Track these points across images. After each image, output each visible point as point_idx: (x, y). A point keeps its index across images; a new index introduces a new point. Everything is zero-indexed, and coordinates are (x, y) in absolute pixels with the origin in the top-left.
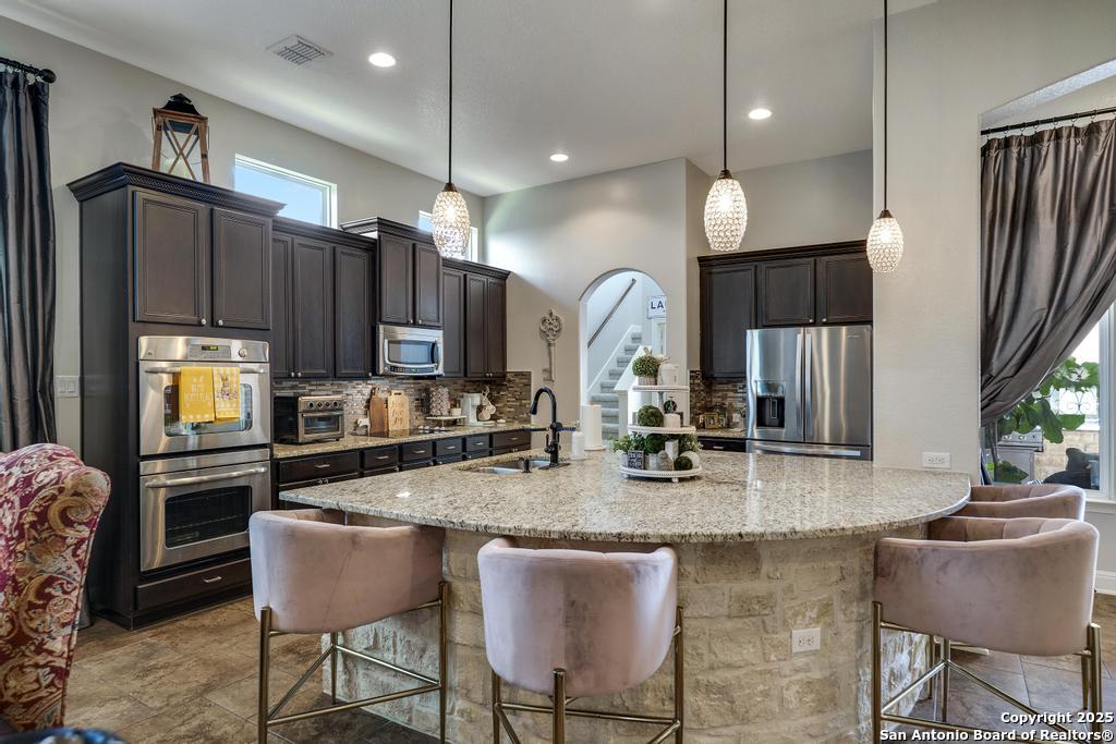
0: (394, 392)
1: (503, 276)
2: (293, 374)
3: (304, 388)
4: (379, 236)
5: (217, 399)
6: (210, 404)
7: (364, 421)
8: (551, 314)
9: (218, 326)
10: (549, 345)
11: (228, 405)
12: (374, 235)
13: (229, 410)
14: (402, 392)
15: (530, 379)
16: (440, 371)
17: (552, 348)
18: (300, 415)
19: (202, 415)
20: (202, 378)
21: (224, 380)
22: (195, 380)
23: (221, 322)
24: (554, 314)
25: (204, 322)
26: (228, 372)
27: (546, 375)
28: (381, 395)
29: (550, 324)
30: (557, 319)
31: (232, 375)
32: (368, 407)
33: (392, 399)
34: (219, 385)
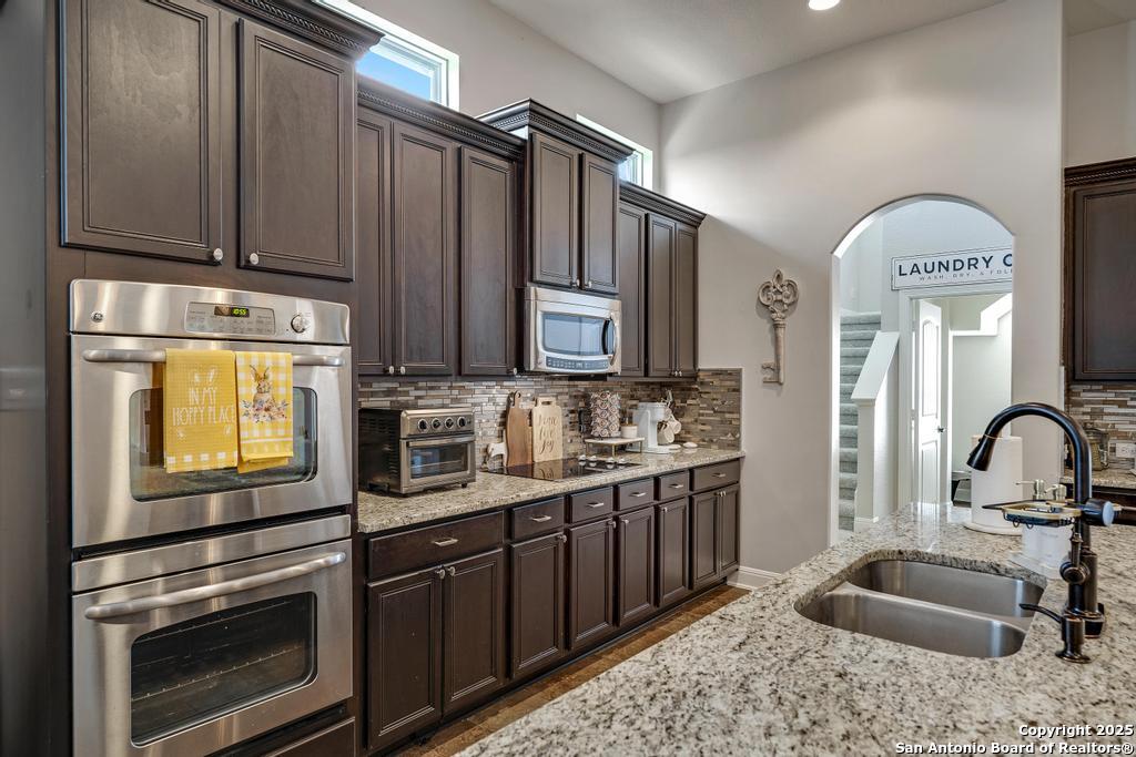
0: (541, 400)
1: (695, 220)
2: (391, 369)
3: (406, 393)
4: (531, 135)
5: (243, 420)
6: (230, 430)
7: (499, 448)
8: (779, 277)
9: (249, 267)
10: (776, 326)
11: (268, 432)
12: (523, 133)
13: (270, 442)
14: (553, 400)
15: (739, 381)
16: (617, 367)
17: (781, 332)
18: (403, 443)
19: (213, 456)
20: (212, 373)
21: (261, 378)
22: (197, 378)
23: (254, 258)
24: (786, 277)
25: (218, 254)
26: (269, 363)
27: (769, 375)
28: (524, 405)
29: (778, 292)
30: (791, 285)
31: (276, 367)
32: (504, 424)
33: (540, 411)
34: (248, 390)
